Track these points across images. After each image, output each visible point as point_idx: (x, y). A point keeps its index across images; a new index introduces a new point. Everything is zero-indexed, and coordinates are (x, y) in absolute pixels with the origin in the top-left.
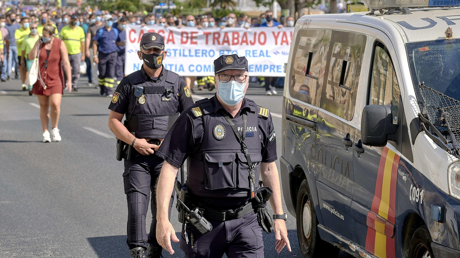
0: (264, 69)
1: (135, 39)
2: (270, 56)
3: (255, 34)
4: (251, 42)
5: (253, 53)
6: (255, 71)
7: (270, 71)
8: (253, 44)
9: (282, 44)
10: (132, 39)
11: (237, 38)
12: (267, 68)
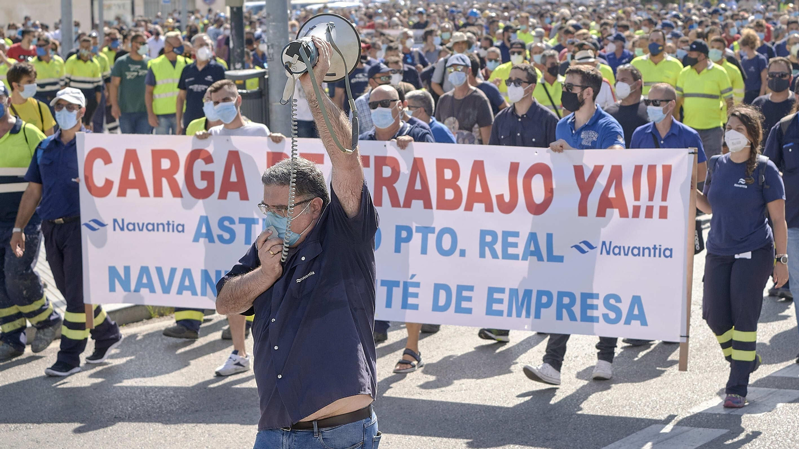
0: (540, 306)
1: (109, 184)
2: (560, 259)
3: (514, 168)
4: (500, 198)
5: (506, 245)
6: (510, 314)
7: (559, 317)
8: (507, 208)
9: (601, 213)
10: (99, 182)
11: (453, 184)
12: (548, 305)
